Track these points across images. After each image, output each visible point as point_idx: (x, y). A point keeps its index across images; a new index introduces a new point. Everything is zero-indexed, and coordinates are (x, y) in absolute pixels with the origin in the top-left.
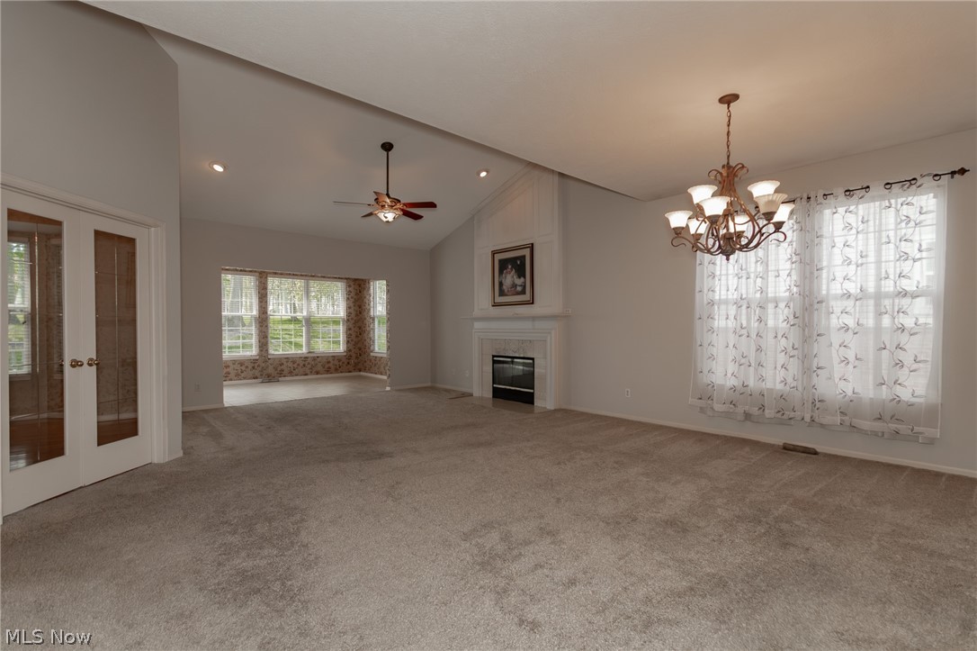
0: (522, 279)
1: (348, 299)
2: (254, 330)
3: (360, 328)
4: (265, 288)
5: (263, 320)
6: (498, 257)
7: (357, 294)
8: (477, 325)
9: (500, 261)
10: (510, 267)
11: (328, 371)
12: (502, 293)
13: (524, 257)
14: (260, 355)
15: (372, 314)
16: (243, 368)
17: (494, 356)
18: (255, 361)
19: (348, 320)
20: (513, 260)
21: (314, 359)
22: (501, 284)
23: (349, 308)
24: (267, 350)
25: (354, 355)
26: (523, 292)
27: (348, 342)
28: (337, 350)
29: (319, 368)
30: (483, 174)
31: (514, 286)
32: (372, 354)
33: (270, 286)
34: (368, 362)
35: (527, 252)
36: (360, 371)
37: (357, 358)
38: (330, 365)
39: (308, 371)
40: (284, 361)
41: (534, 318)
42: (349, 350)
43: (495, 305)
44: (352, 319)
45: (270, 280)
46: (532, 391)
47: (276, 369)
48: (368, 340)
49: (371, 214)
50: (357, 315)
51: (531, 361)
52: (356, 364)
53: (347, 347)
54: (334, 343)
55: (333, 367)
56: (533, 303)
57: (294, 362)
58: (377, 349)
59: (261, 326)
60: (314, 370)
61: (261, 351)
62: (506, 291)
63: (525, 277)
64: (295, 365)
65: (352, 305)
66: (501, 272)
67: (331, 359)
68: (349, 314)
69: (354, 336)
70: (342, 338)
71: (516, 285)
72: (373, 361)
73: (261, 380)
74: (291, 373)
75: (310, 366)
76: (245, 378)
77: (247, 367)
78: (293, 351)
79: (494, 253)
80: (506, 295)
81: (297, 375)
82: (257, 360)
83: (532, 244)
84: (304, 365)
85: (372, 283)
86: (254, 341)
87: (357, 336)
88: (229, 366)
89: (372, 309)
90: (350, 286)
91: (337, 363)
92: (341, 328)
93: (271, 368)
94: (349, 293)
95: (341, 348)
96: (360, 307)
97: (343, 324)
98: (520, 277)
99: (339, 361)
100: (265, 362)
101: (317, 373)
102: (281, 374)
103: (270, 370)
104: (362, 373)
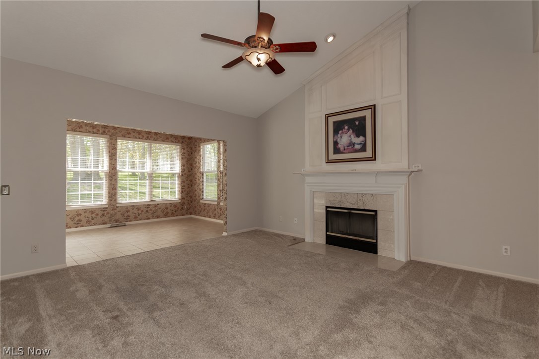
0: (362, 138)
1: (182, 158)
2: (104, 183)
3: (191, 181)
4: (115, 149)
5: (112, 175)
6: (332, 120)
7: (189, 155)
8: (308, 179)
9: (334, 123)
10: (346, 127)
11: (166, 215)
12: (337, 151)
13: (364, 118)
14: (109, 204)
15: (202, 170)
16: (94, 215)
17: (327, 207)
18: (104, 209)
19: (182, 175)
20: (350, 122)
21: (155, 206)
22: (336, 143)
23: (183, 165)
24: (116, 200)
25: (186, 203)
26: (363, 149)
27: (182, 192)
28: (173, 198)
29: (159, 213)
30: (330, 39)
31: (352, 144)
32: (201, 201)
33: (119, 147)
34: (198, 207)
35: (368, 114)
36: (191, 214)
37: (188, 204)
38: (168, 210)
39: (150, 216)
40: (130, 209)
41: (378, 173)
42: (182, 198)
43: (329, 161)
44: (185, 174)
45: (119, 142)
46: (375, 241)
47: (123, 215)
48: (198, 191)
49: (240, 60)
50: (189, 171)
51: (373, 213)
52: (188, 209)
53: (181, 196)
54: (171, 193)
55: (170, 212)
56: (375, 160)
57: (138, 209)
58: (205, 197)
59: (111, 180)
60: (156, 214)
61: (110, 200)
62: (342, 149)
63: (365, 136)
64: (140, 212)
65: (185, 164)
66: (336, 132)
67: (168, 206)
68: (183, 171)
69: (187, 186)
70: (177, 188)
71: (354, 144)
72: (202, 207)
73: (109, 225)
74: (136, 218)
75: (152, 212)
76: (95, 224)
77: (97, 215)
78: (137, 200)
79: (327, 117)
80: (342, 153)
81: (140, 220)
82: (106, 208)
83: (374, 106)
84: (147, 211)
85: (202, 146)
86: (104, 192)
87: (189, 187)
88: (80, 215)
89: (202, 166)
90: (184, 149)
91: (173, 208)
92: (177, 182)
93: (119, 214)
94: (183, 154)
95: (177, 197)
96: (191, 165)
97: (179, 178)
98: (358, 136)
99: (175, 206)
100: (114, 209)
101: (158, 217)
102: (127, 219)
103: (119, 216)
104: (192, 216)
